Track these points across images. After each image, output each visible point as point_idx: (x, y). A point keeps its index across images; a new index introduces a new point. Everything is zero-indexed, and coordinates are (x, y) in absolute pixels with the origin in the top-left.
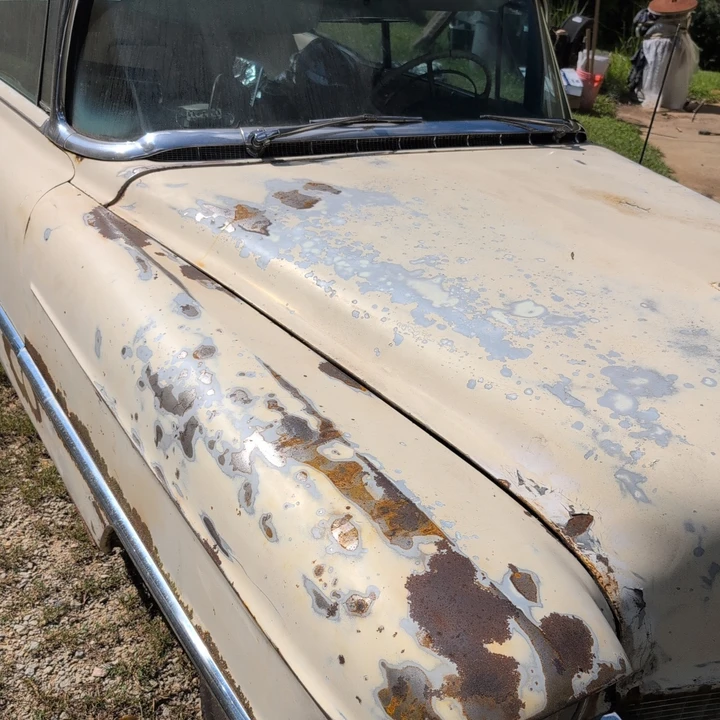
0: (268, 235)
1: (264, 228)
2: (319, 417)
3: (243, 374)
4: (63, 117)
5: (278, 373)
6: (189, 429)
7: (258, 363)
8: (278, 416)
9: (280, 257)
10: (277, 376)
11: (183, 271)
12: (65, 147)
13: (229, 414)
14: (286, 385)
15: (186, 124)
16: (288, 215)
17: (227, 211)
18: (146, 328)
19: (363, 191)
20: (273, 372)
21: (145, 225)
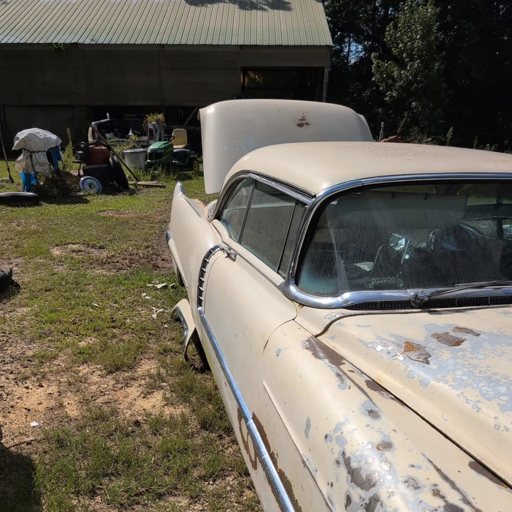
0: (428, 364)
1: (426, 359)
2: (473, 507)
3: (413, 466)
4: (293, 282)
5: (439, 468)
6: (373, 501)
7: (424, 459)
8: (441, 503)
9: (437, 380)
10: (438, 470)
11: (367, 384)
12: (293, 299)
13: (404, 496)
14: (446, 478)
15: (370, 286)
16: (443, 350)
17: (399, 345)
18: (343, 424)
19: (496, 335)
20: (435, 467)
21: (341, 350)
